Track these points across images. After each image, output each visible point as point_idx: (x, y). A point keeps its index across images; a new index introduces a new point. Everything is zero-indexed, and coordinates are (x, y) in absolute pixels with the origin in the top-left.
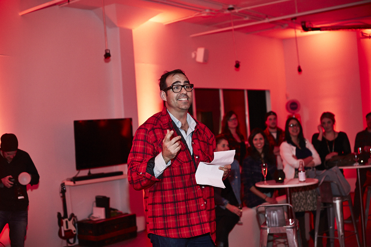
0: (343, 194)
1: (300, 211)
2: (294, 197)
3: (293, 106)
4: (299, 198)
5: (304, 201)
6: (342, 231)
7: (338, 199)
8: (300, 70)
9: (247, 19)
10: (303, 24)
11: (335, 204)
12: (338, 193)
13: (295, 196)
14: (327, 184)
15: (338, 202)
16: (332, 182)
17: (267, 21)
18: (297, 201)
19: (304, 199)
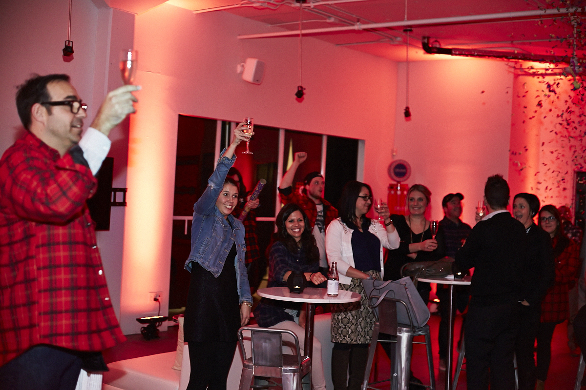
0: (415, 324)
1: (344, 342)
2: (338, 318)
3: (400, 170)
4: (346, 320)
5: (353, 327)
6: (405, 383)
7: (407, 331)
8: (407, 114)
9: (332, 20)
10: (426, 41)
11: (400, 338)
12: (407, 321)
13: (340, 317)
14: (390, 304)
15: (404, 336)
16: (399, 301)
17: (358, 27)
18: (341, 324)
19: (353, 324)
